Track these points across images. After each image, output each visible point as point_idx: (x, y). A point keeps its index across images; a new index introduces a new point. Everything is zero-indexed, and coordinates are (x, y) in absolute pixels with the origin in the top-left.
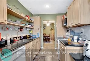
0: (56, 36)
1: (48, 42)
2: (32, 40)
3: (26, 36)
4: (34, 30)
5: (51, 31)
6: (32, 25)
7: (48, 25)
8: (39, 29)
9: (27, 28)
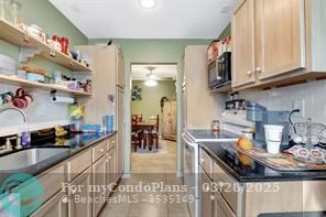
0: (184, 126)
1: (150, 149)
2: (83, 147)
3: (53, 129)
4: (89, 103)
5: (162, 105)
6: (84, 82)
7: (151, 82)
8: (111, 98)
9: (54, 91)
